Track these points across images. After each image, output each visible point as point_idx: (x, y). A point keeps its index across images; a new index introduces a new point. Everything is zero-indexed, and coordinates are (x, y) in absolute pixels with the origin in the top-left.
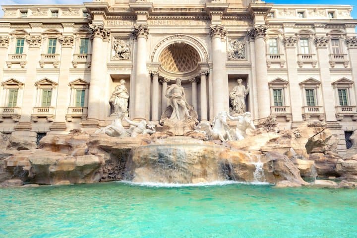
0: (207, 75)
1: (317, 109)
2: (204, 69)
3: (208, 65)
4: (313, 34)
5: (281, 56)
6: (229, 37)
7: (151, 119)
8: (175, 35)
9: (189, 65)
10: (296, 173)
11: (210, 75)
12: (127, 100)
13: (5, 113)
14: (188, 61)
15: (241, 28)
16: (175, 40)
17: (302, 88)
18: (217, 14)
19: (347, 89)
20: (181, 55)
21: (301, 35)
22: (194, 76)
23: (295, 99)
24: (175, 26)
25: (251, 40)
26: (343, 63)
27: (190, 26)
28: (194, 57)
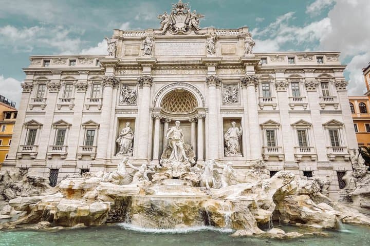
0: (204, 119)
1: (309, 150)
2: (200, 113)
3: (204, 110)
4: (303, 79)
5: (273, 99)
6: (224, 84)
7: (152, 159)
8: (176, 83)
9: (188, 106)
10: (253, 223)
11: (206, 119)
12: (131, 141)
13: (24, 151)
14: (188, 102)
15: (234, 76)
16: (175, 87)
17: (294, 129)
18: (212, 66)
19: (338, 130)
20: (182, 98)
21: (291, 79)
22: (193, 117)
23: (287, 140)
24: (176, 75)
25: (243, 86)
26: (333, 105)
27: (189, 75)
28: (193, 101)
